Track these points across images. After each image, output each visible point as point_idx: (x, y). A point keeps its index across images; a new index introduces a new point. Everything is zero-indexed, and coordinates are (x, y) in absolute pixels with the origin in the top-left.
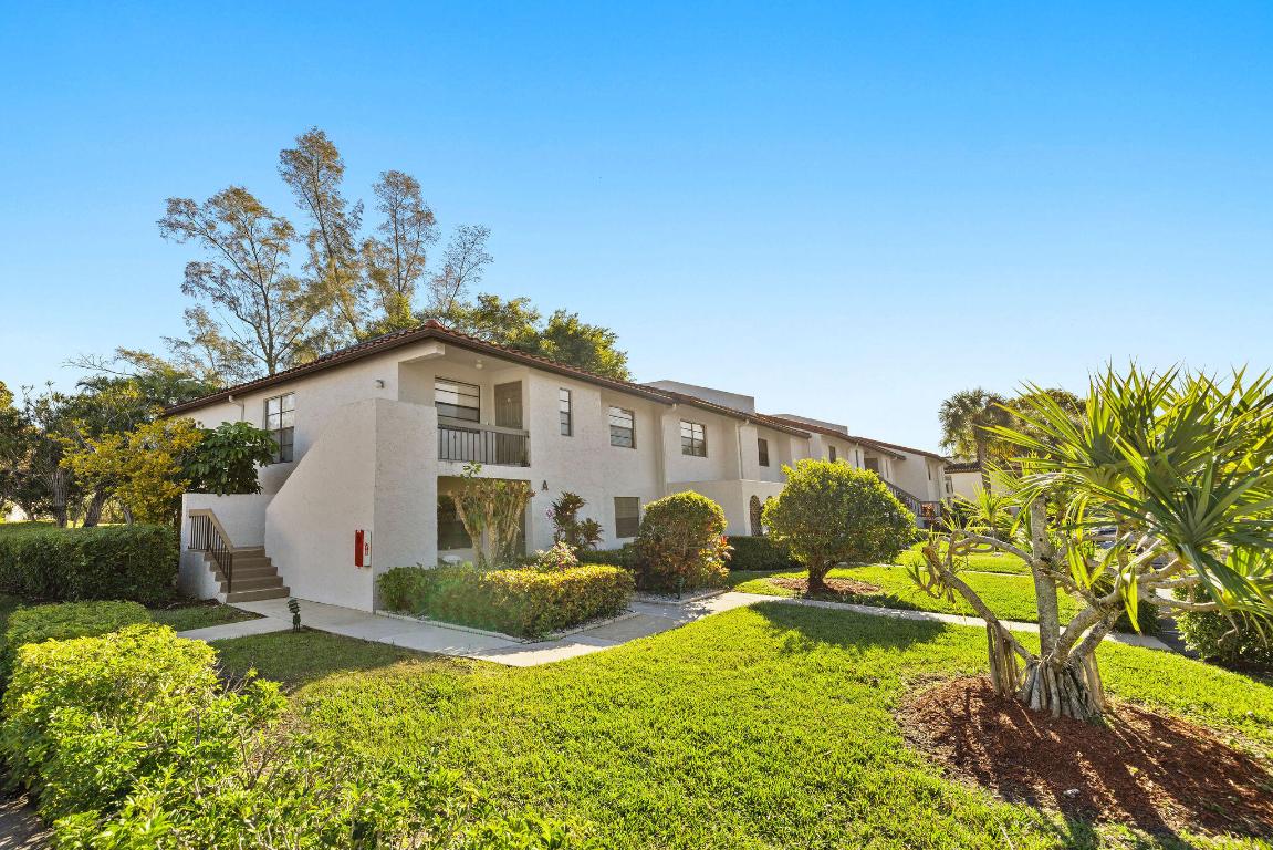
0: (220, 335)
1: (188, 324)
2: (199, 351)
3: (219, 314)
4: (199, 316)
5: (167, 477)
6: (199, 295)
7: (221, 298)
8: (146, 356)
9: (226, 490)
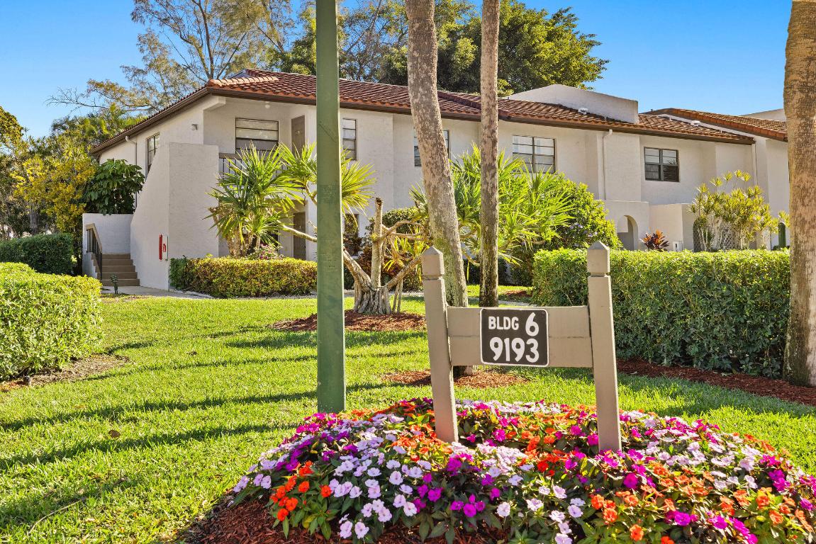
0: (170, 58)
1: (142, 51)
2: (151, 78)
3: (166, 36)
4: (148, 41)
5: (72, 202)
6: (147, 21)
7: (165, 21)
8: (112, 86)
9: (109, 210)
